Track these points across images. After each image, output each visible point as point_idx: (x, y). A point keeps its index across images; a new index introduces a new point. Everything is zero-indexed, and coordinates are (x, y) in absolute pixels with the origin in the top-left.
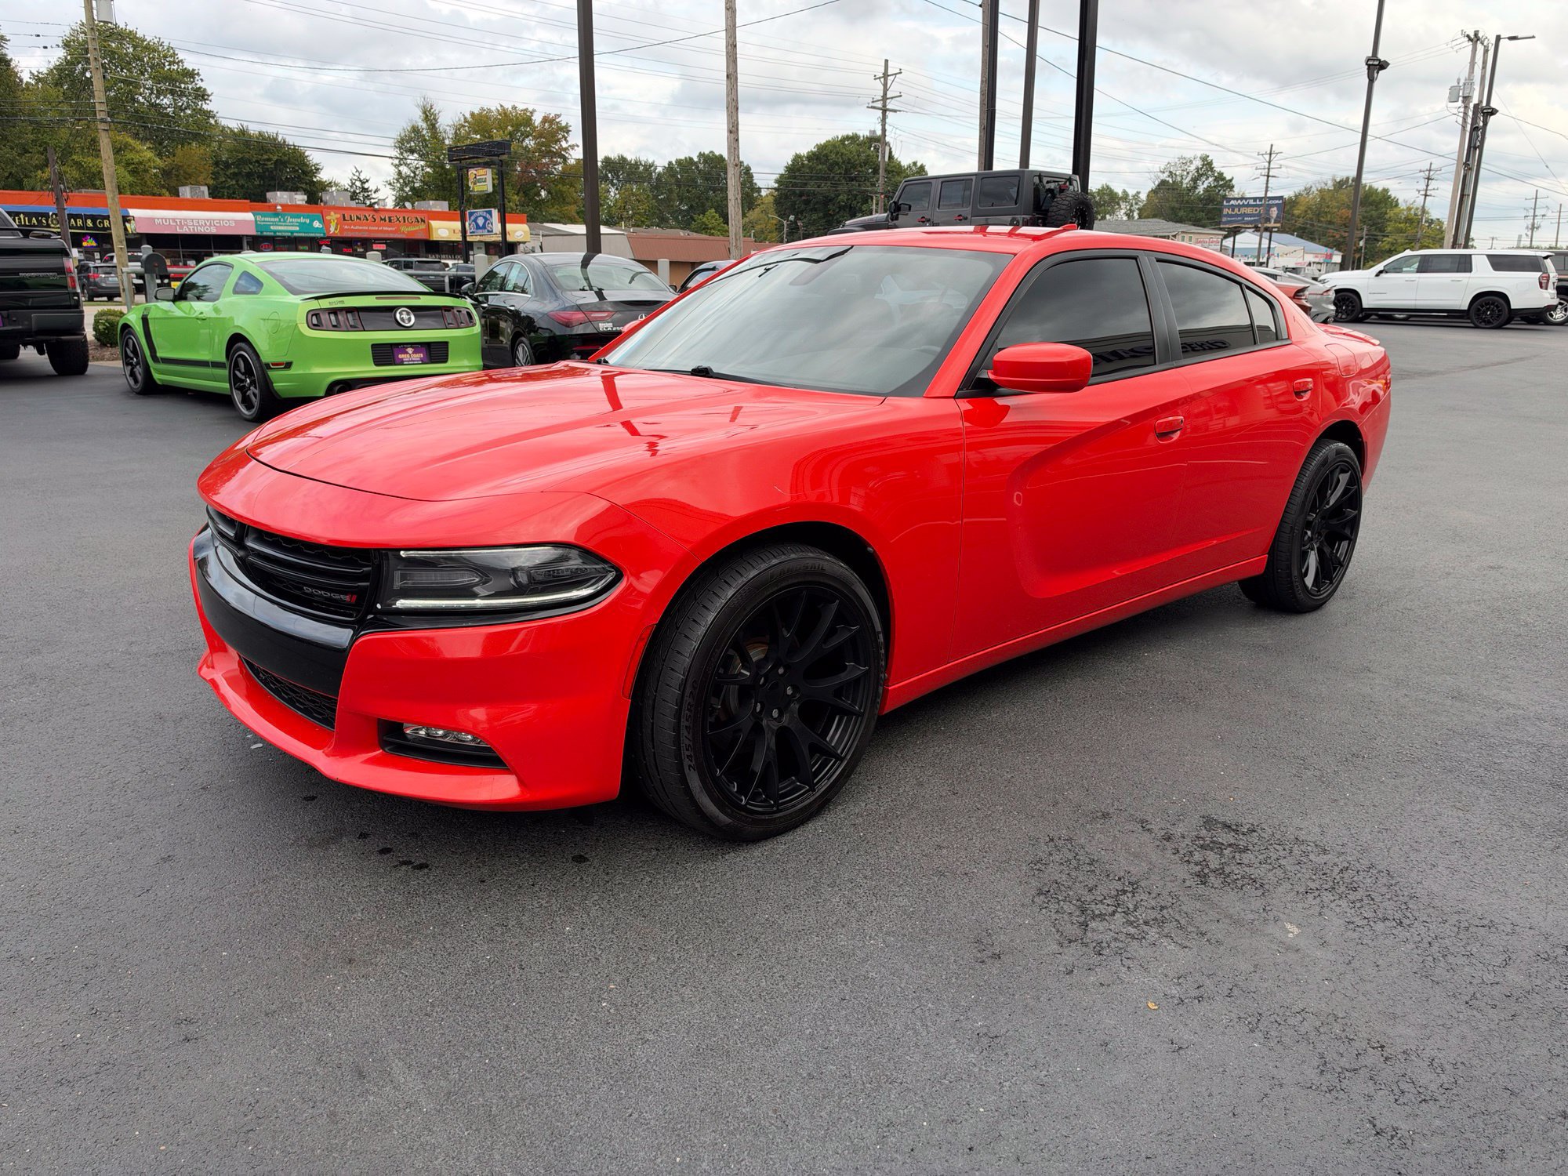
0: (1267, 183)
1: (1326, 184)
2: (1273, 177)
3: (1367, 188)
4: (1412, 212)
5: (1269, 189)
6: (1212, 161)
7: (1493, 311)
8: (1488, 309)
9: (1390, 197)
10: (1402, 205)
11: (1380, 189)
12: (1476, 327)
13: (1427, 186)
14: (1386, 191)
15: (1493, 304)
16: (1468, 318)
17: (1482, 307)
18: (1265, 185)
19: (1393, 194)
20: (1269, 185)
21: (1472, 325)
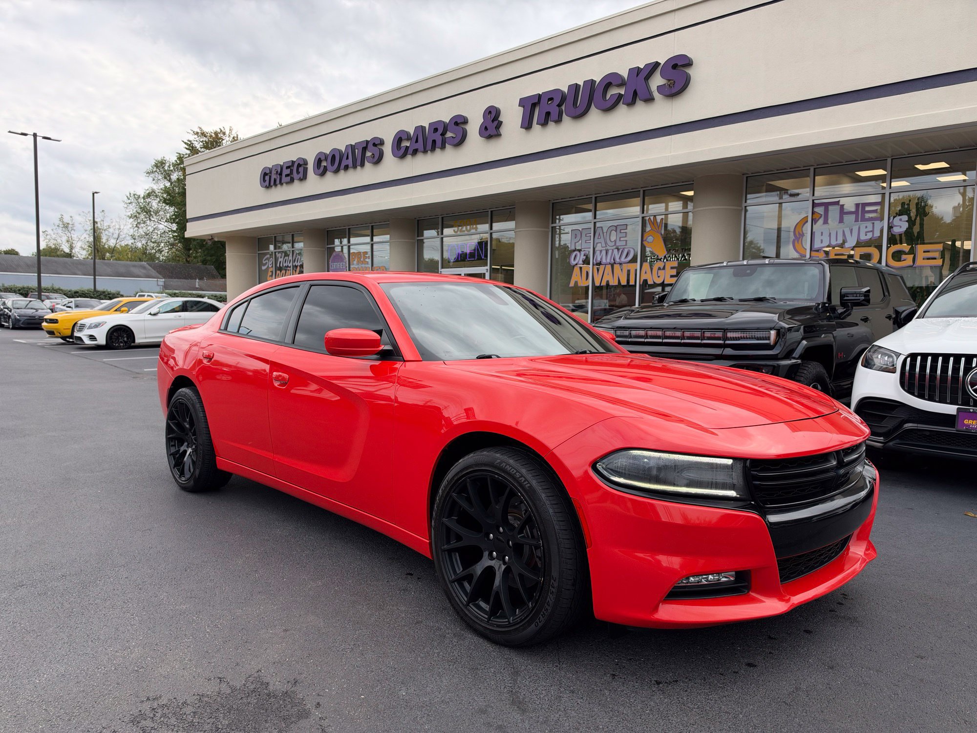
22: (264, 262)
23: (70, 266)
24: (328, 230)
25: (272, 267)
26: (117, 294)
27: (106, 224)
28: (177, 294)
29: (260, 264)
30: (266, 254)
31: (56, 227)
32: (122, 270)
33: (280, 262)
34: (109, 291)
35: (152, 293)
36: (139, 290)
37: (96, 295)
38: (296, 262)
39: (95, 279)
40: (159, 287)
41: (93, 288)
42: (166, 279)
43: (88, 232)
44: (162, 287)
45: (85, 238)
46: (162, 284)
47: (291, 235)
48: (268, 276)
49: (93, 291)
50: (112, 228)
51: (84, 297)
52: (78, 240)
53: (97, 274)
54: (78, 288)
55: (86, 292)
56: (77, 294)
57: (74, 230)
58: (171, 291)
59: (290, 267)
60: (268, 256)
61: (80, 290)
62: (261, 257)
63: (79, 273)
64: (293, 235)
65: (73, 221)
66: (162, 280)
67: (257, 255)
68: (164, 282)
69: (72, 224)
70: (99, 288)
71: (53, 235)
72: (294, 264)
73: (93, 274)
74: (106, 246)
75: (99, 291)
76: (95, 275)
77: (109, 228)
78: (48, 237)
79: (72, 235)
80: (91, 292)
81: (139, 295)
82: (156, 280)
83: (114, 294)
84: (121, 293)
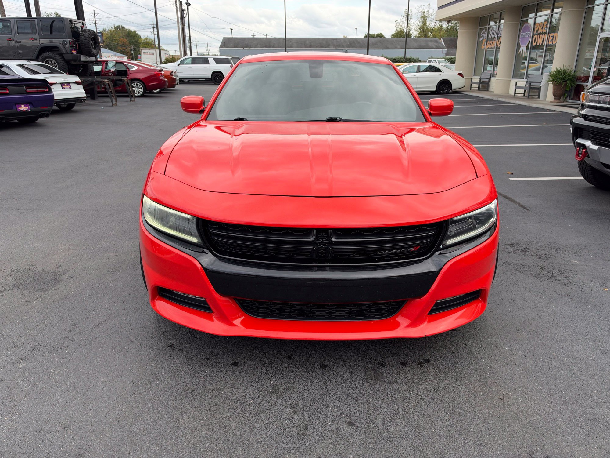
0: (96, 27)
1: (112, 28)
2: (98, 24)
3: (128, 30)
4: (148, 40)
5: (97, 29)
6: (60, 15)
7: (219, 78)
8: (217, 77)
9: (137, 34)
10: (143, 37)
11: (133, 31)
12: (215, 84)
13: (154, 30)
14: (135, 31)
15: (218, 75)
16: (212, 81)
17: (215, 76)
18: (95, 28)
19: (138, 32)
20: (97, 27)
21: (213, 83)
22: (481, 35)
23: (395, 43)
24: (524, 6)
25: (485, 38)
26: (417, 60)
27: (430, 13)
28: (453, 58)
29: (479, 37)
30: (483, 29)
31: (402, 17)
32: (423, 44)
33: (491, 34)
34: (413, 58)
35: (436, 58)
36: (430, 57)
37: (405, 61)
38: (500, 34)
39: (405, 50)
40: (443, 54)
41: (404, 56)
42: (448, 49)
43: (419, 19)
44: (445, 54)
45: (417, 23)
46: (445, 52)
47: (499, 14)
48: (483, 45)
49: (403, 58)
50: (433, 16)
51: (399, 62)
52: (413, 25)
53: (407, 47)
54: (396, 57)
55: (400, 59)
56: (395, 61)
57: (412, 19)
58: (449, 57)
59: (496, 38)
60: (484, 30)
61: (397, 58)
62: (480, 30)
63: (398, 47)
64: (501, 13)
65: (412, 13)
66: (445, 49)
67: (478, 30)
68: (447, 51)
69: (412, 15)
70: (408, 56)
71: (400, 23)
72: (498, 36)
73: (405, 47)
74: (429, 28)
75: (407, 58)
76: (406, 48)
77: (432, 15)
78: (398, 24)
79: (411, 22)
80: (402, 59)
81: (429, 60)
82: (442, 49)
83: (415, 60)
84: (420, 59)
